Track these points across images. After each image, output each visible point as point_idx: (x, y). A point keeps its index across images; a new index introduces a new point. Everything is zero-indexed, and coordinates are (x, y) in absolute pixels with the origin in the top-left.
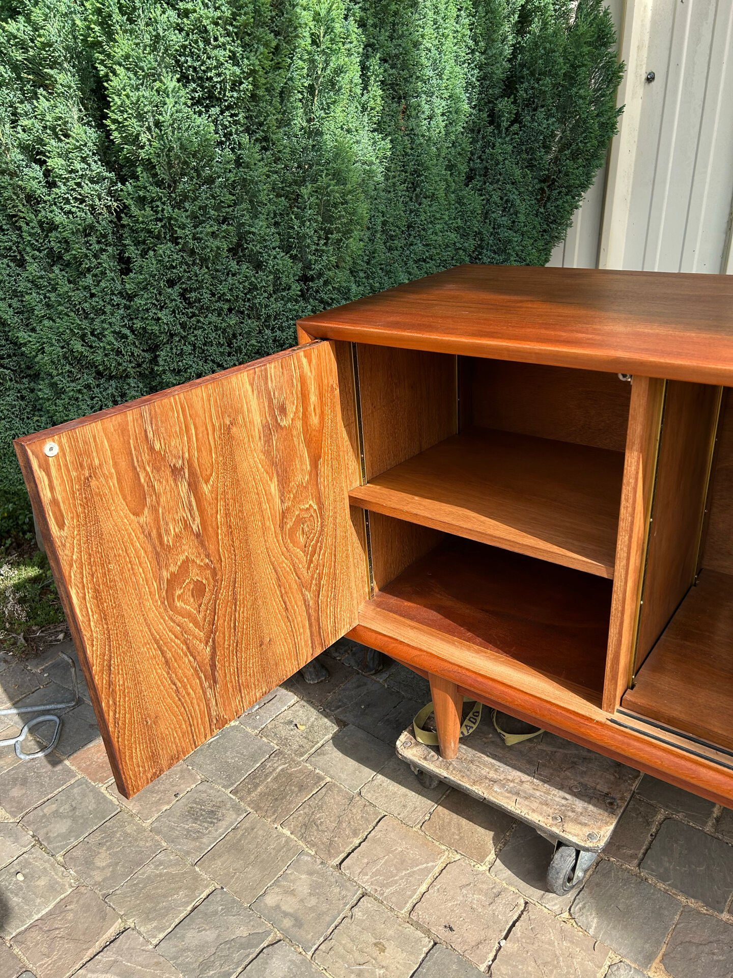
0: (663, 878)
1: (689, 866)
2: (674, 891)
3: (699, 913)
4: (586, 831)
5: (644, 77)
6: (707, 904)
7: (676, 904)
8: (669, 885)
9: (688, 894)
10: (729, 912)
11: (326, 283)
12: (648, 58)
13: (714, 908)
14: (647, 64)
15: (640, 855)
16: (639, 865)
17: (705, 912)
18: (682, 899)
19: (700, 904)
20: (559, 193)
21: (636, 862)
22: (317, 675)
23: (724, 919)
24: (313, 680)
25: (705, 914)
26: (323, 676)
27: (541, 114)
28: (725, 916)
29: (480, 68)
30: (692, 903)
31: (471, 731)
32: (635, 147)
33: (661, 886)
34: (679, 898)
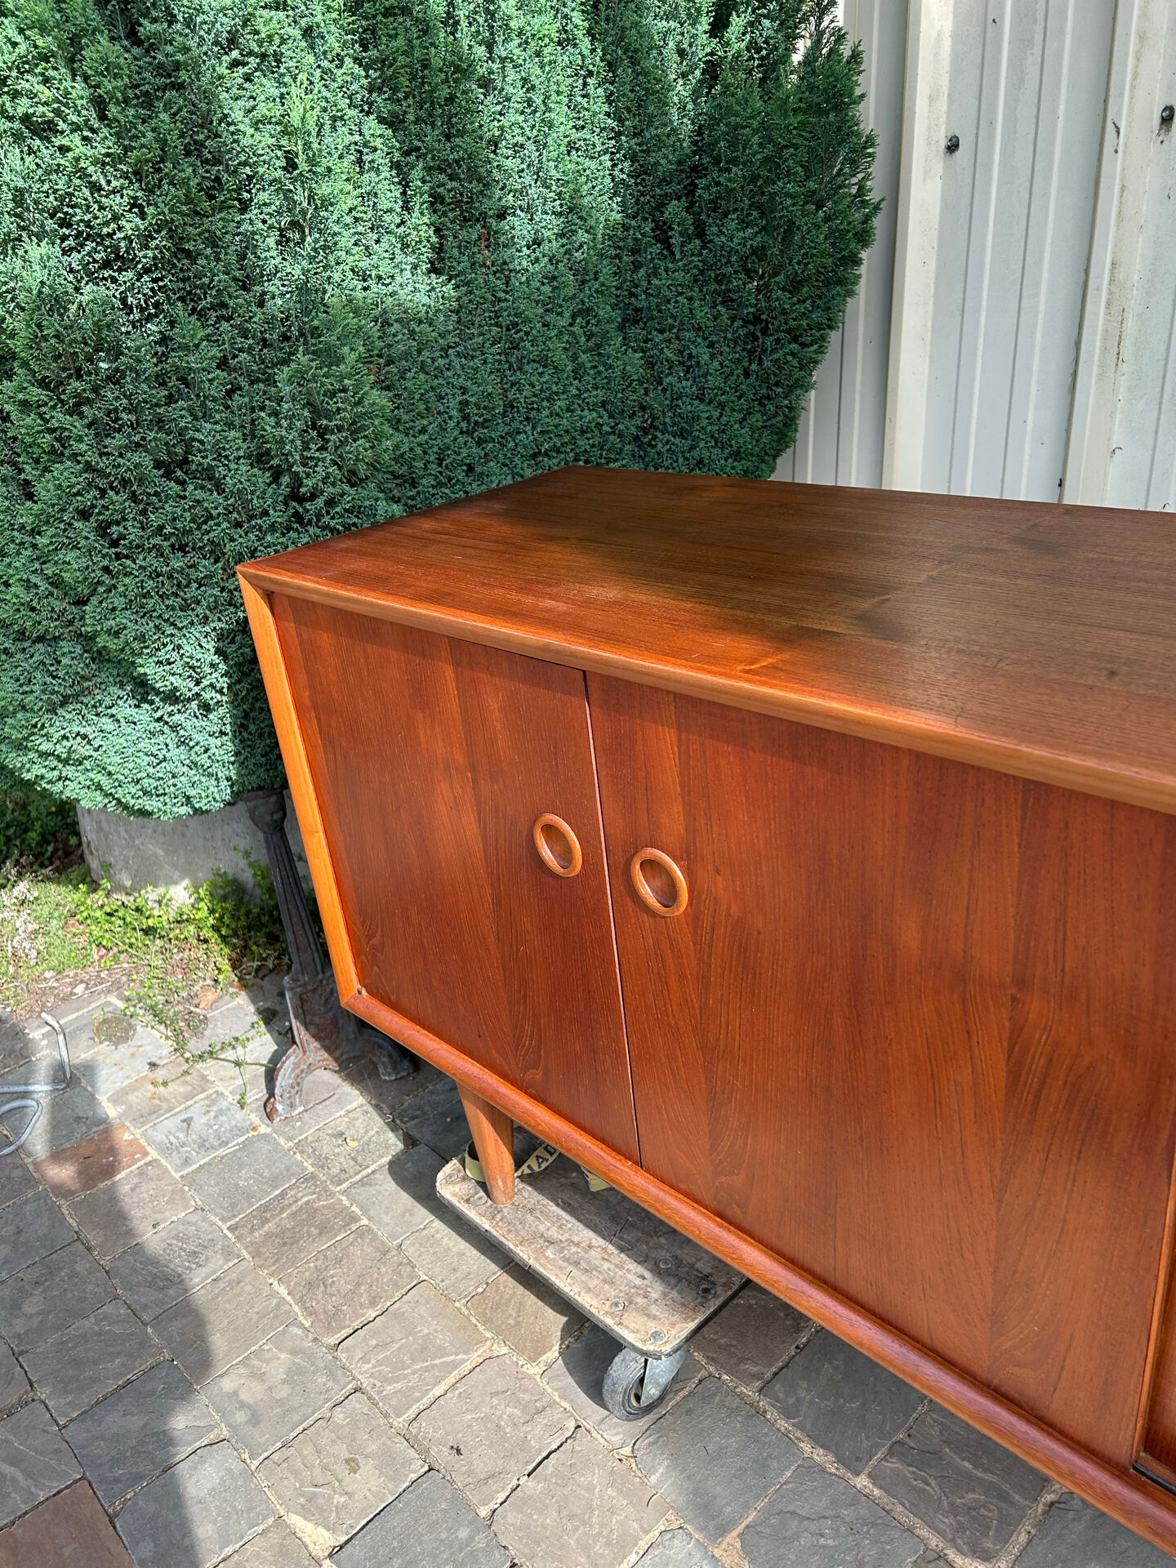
0: (787, 1414)
1: (836, 1400)
2: (798, 1434)
3: (824, 1471)
4: (652, 1326)
5: (943, 143)
6: (840, 1460)
7: (794, 1455)
8: (794, 1425)
9: (816, 1441)
10: (870, 1476)
11: (330, 503)
12: (949, 113)
13: (847, 1467)
14: (948, 123)
15: (768, 1375)
16: (760, 1391)
17: (833, 1471)
18: (806, 1447)
19: (831, 1458)
20: (778, 340)
21: (758, 1384)
22: (394, 1068)
23: (858, 1486)
24: (389, 1074)
25: (831, 1474)
26: (403, 1070)
27: (732, 223)
28: (862, 1482)
29: (634, 159)
30: (819, 1456)
31: (544, 1166)
32: (934, 256)
33: (783, 1424)
34: (802, 1445)
